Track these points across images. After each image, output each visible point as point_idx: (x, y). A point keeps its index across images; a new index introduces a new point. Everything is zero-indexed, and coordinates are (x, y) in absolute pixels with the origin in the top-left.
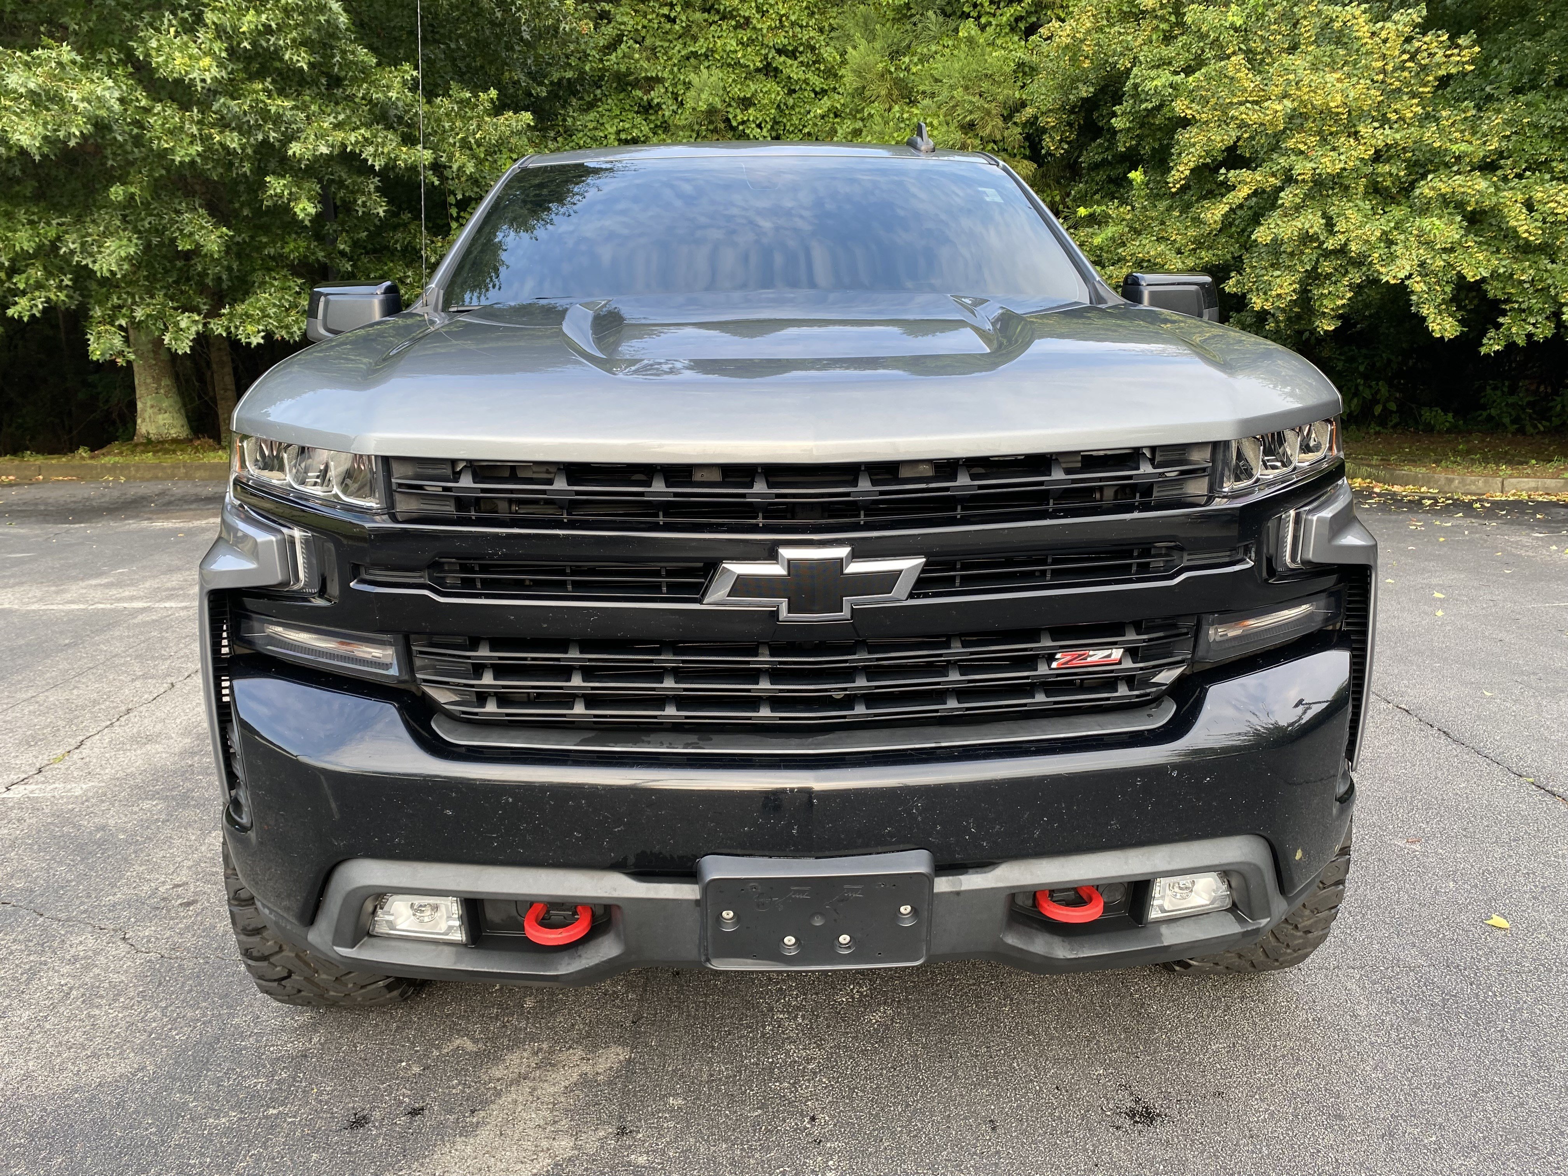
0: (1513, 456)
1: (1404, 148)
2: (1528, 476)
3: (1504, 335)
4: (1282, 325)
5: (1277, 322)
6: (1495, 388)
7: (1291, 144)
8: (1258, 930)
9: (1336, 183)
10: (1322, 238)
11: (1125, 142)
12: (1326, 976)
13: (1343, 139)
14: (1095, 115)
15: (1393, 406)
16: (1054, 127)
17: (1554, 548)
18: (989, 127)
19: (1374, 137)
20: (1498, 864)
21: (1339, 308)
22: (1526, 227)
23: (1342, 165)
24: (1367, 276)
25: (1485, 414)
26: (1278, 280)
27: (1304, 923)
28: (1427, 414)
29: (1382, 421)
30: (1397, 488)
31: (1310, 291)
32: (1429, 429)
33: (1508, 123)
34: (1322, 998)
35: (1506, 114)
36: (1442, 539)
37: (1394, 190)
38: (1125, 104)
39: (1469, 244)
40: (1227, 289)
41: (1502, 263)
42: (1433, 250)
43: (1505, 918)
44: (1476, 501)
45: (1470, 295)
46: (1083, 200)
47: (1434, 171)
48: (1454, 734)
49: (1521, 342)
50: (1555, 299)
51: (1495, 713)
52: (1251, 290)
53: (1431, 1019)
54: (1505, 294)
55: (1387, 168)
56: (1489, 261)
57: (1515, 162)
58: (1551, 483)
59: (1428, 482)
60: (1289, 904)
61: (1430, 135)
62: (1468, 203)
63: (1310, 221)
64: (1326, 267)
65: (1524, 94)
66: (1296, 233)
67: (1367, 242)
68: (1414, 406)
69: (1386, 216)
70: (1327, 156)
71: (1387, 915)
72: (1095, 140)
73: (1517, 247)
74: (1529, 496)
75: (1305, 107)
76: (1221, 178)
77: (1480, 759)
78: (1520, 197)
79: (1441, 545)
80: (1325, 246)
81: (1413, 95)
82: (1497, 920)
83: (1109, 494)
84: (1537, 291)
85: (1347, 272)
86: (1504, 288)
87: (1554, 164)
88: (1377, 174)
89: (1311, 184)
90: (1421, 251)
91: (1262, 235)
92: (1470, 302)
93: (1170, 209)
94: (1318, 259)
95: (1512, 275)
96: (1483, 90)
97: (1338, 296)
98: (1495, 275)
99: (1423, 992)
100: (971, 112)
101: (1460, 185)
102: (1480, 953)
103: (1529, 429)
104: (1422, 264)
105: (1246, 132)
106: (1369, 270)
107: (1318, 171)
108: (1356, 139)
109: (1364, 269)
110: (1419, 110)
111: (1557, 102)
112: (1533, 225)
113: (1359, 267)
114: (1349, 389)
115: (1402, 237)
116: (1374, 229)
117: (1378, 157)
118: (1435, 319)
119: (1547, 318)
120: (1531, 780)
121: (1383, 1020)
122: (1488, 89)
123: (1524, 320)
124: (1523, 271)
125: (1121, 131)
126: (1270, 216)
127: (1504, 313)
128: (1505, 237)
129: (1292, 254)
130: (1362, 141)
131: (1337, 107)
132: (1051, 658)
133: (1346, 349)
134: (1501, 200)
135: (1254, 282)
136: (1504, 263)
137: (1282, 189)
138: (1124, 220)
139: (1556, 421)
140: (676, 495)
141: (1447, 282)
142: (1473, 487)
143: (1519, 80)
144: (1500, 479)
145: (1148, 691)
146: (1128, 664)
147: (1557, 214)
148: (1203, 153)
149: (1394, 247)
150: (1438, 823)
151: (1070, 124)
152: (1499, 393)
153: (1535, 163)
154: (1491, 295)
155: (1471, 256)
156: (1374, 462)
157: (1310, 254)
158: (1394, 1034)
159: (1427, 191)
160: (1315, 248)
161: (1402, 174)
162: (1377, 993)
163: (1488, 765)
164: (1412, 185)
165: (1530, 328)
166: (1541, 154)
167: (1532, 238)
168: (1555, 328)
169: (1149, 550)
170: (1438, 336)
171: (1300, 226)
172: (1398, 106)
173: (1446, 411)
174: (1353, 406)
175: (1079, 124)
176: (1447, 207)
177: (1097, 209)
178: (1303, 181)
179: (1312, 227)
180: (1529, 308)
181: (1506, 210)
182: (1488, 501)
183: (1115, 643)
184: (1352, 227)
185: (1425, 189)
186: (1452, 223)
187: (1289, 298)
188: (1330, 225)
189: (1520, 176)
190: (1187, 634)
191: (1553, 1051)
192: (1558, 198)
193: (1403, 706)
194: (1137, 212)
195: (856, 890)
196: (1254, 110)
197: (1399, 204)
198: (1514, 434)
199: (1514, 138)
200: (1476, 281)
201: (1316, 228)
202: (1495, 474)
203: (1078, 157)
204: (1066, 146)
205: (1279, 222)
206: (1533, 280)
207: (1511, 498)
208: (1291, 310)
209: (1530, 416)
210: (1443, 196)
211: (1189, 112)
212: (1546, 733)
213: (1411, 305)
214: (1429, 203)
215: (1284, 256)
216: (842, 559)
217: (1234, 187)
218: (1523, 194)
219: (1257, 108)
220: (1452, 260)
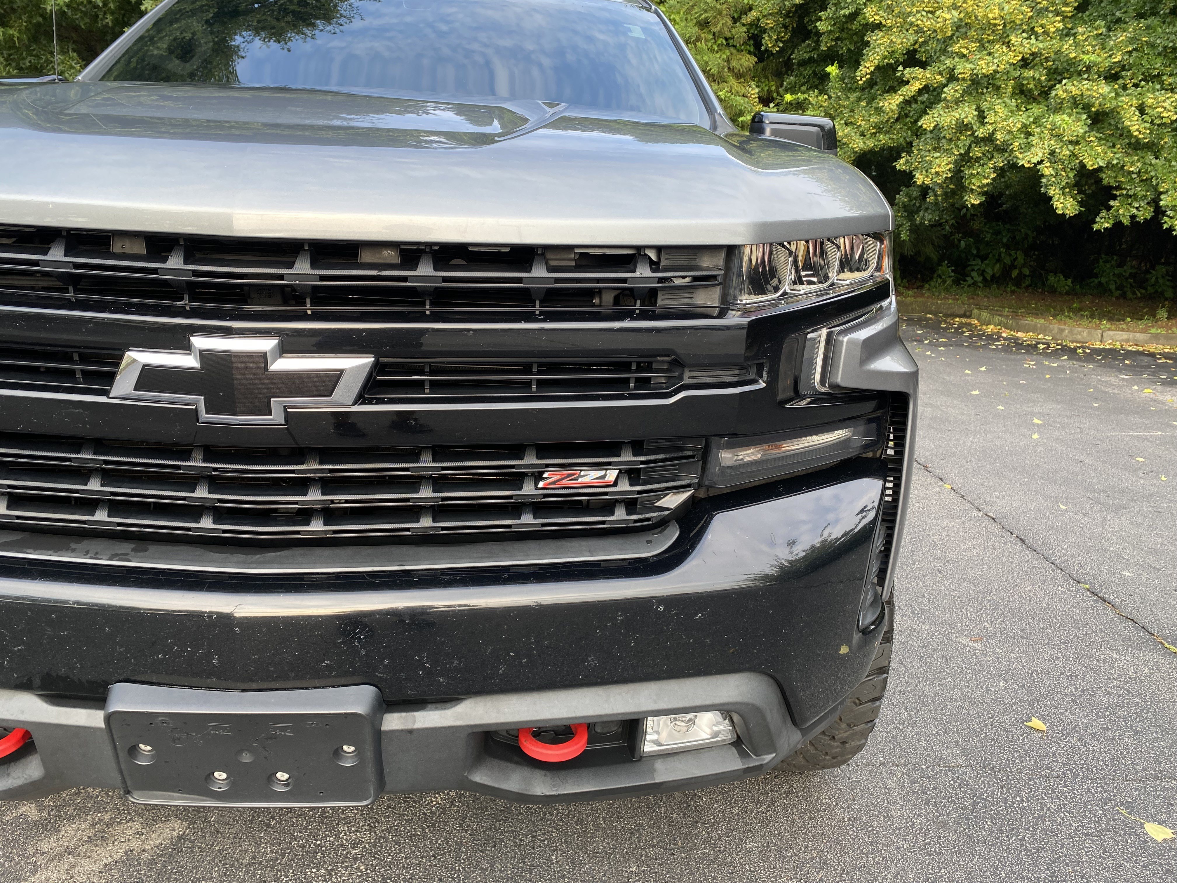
0: (1114, 314)
1: (1046, 58)
2: (1123, 330)
3: (1113, 216)
4: (940, 198)
5: (936, 196)
6: (1106, 262)
7: (956, 48)
8: (761, 766)
9: (990, 84)
10: (975, 127)
11: (827, 43)
12: (871, 773)
13: (997, 46)
14: (806, 20)
15: (1026, 271)
16: (772, 28)
17: (1136, 387)
18: (720, 25)
19: (1022, 45)
20: (1045, 666)
21: (984, 186)
22: (1137, 127)
23: (994, 67)
24: (1009, 162)
25: (1096, 281)
26: (937, 160)
27: (842, 735)
28: (1052, 279)
29: (1018, 282)
30: (1020, 334)
31: (963, 171)
32: (1053, 291)
33: (1132, 40)
34: (862, 796)
35: (1130, 33)
36: (1048, 376)
37: (1036, 93)
38: (829, 10)
39: (1092, 138)
40: (898, 167)
41: (1115, 156)
42: (1062, 141)
43: (1044, 719)
44: (1079, 348)
45: (1089, 182)
46: (792, 90)
47: (1068, 78)
48: (1029, 541)
49: (1126, 221)
50: (1155, 188)
51: (1066, 525)
52: (916, 168)
53: (959, 824)
54: (1116, 182)
55: (1031, 73)
56: (1106, 153)
57: (1134, 74)
58: (1140, 336)
59: (1044, 331)
60: (803, 736)
61: (1068, 48)
62: (1093, 106)
63: (965, 112)
64: (977, 152)
65: (1145, 19)
66: (954, 122)
67: (1010, 132)
68: (1042, 272)
69: (1027, 113)
70: (983, 59)
71: (939, 711)
72: (804, 41)
73: (1129, 144)
74: (1122, 346)
75: (970, 18)
76: (899, 74)
77: (1047, 565)
78: (1135, 102)
79: (1047, 380)
80: (976, 134)
81: (1057, 13)
82: (1036, 723)
83: (608, 298)
84: (1142, 181)
85: (993, 157)
86: (1116, 177)
87: (1164, 78)
88: (1023, 78)
89: (969, 82)
90: (1052, 142)
91: (927, 122)
92: (1089, 188)
93: (859, 99)
94: (970, 145)
95: (1123, 166)
96: (1114, 14)
97: (984, 176)
98: (1110, 166)
99: (956, 794)
100: (706, 11)
101: (1088, 89)
102: (1016, 755)
103: (1129, 295)
104: (1052, 153)
105: (921, 37)
106: (1010, 156)
107: (975, 71)
108: (1009, 47)
109: (1006, 155)
110: (1060, 26)
111: (1171, 27)
112: (1143, 126)
113: (1002, 153)
114: (994, 256)
115: (1038, 130)
116: (1016, 122)
117: (1025, 63)
118: (1059, 198)
119: (1148, 203)
120: (1087, 586)
121: (913, 823)
122: (1118, 14)
123: (1130, 204)
124: (1132, 164)
125: (824, 33)
126: (935, 108)
127: (1114, 198)
128: (1121, 135)
129: (951, 140)
130: (1013, 49)
131: (995, 19)
132: (539, 477)
133: (994, 224)
134: (1120, 104)
135: (919, 162)
136: (1117, 156)
137: (946, 86)
138: (821, 106)
139: (1151, 290)
140: (76, 265)
141: (1071, 169)
142: (1079, 337)
143: (1142, 7)
144: (1100, 331)
145: (648, 515)
146: (624, 486)
147: (1162, 118)
148: (886, 53)
149: (1031, 138)
150: (1000, 624)
151: (785, 27)
152: (1108, 265)
153: (1149, 75)
154: (1105, 182)
155: (1092, 148)
156: (1005, 313)
157: (964, 140)
158: (921, 839)
159: (1061, 93)
160: (970, 135)
161: (1043, 78)
162: (914, 793)
163: (1053, 571)
164: (1051, 88)
165: (1134, 211)
166: (1155, 69)
167: (1141, 136)
168: (1154, 212)
169: (650, 364)
170: (1060, 212)
171: (958, 117)
172: (1044, 22)
173: (1066, 277)
174: (996, 269)
175: (793, 27)
176: (1076, 108)
177: (801, 96)
178: (963, 79)
179: (966, 117)
180: (1135, 194)
181: (1123, 112)
182: (1089, 348)
183: (609, 464)
184: (999, 119)
185: (1059, 92)
186: (1079, 120)
187: (945, 176)
188: (981, 116)
189: (1136, 86)
190: (692, 457)
191: (1067, 865)
192: (1165, 105)
193: (991, 514)
194: (832, 101)
195: (285, 729)
196: (928, 18)
197: (1039, 103)
198: (1117, 298)
199: (1134, 54)
200: (1094, 169)
201: (969, 118)
202: (1098, 327)
203: (791, 55)
204: (781, 45)
205: (942, 113)
206: (1140, 172)
207: (1108, 347)
208: (947, 186)
209: (1131, 284)
210: (1073, 98)
211: (877, 17)
212: (1106, 545)
213: (1042, 187)
214: (1062, 103)
215: (943, 141)
216: (265, 354)
217: (908, 82)
218: (1138, 99)
219: (930, 15)
220: (1076, 152)
